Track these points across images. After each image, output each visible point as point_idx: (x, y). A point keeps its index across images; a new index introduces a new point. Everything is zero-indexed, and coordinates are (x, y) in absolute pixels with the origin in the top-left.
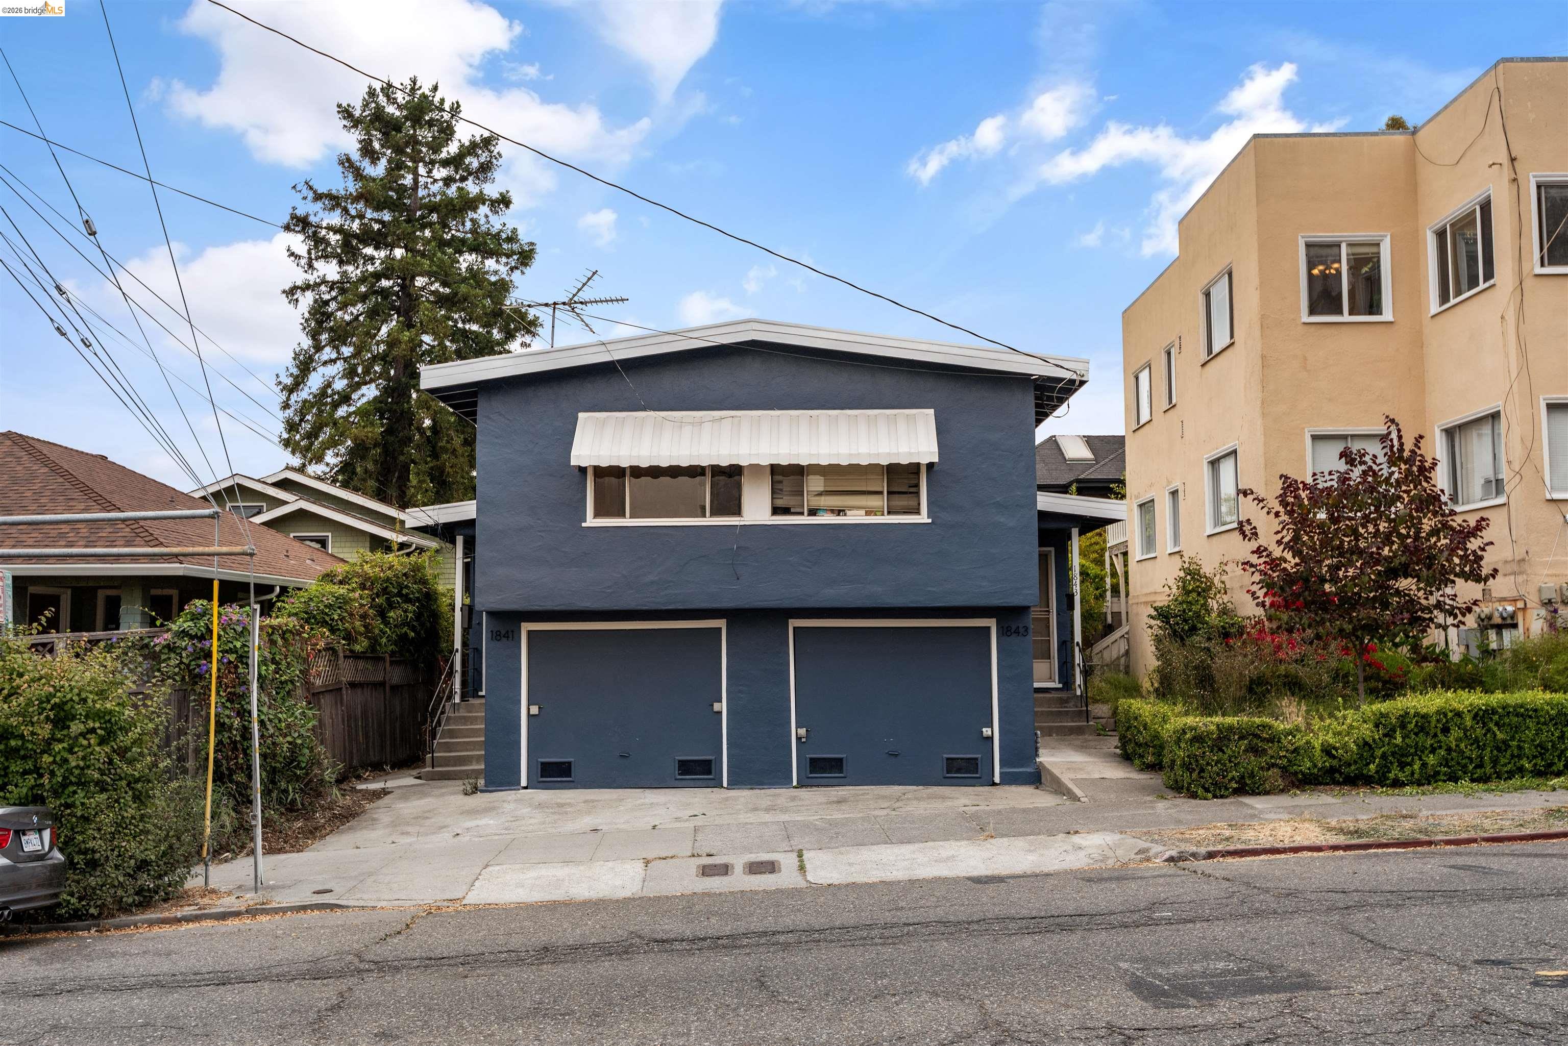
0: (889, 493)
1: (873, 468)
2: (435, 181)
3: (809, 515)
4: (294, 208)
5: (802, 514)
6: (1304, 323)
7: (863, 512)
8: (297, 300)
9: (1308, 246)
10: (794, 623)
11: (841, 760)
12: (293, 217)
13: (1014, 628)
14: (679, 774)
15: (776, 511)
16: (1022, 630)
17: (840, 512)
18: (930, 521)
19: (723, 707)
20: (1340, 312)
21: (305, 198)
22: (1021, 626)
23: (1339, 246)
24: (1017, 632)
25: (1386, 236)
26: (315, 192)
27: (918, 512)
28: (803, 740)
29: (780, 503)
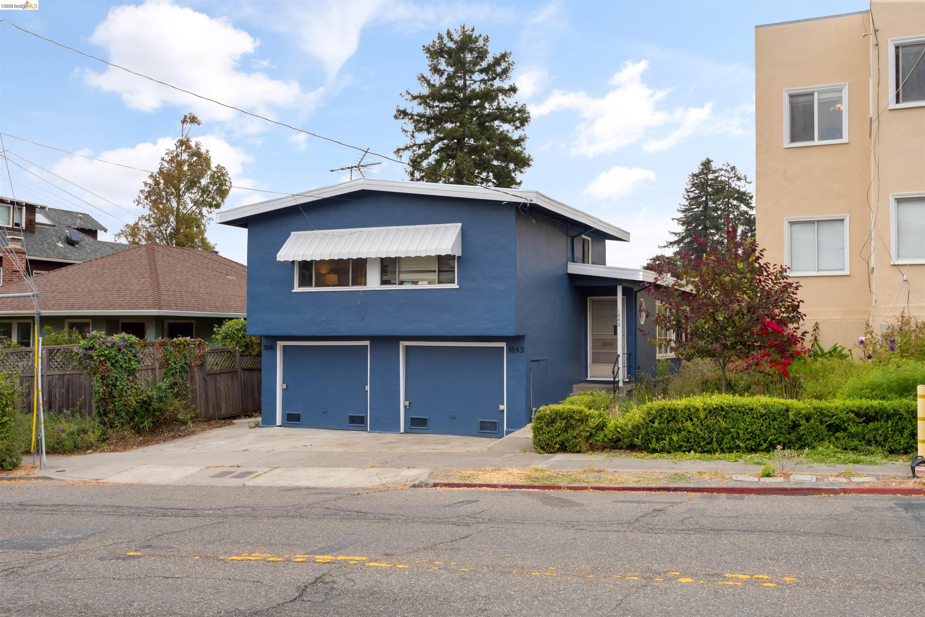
0: (439, 271)
1: (428, 258)
2: (475, 82)
3: (399, 284)
4: (398, 106)
5: (395, 284)
6: (785, 148)
7: (426, 282)
8: (401, 156)
9: (791, 96)
10: (403, 344)
11: (426, 419)
12: (398, 111)
13: (516, 348)
14: (350, 423)
15: (383, 282)
16: (520, 349)
17: (415, 283)
18: (458, 287)
19: (368, 388)
20: (812, 139)
21: (407, 100)
22: (520, 347)
23: (812, 94)
24: (517, 350)
25: (845, 85)
26: (412, 96)
27: (454, 282)
28: (408, 408)
29: (385, 278)
